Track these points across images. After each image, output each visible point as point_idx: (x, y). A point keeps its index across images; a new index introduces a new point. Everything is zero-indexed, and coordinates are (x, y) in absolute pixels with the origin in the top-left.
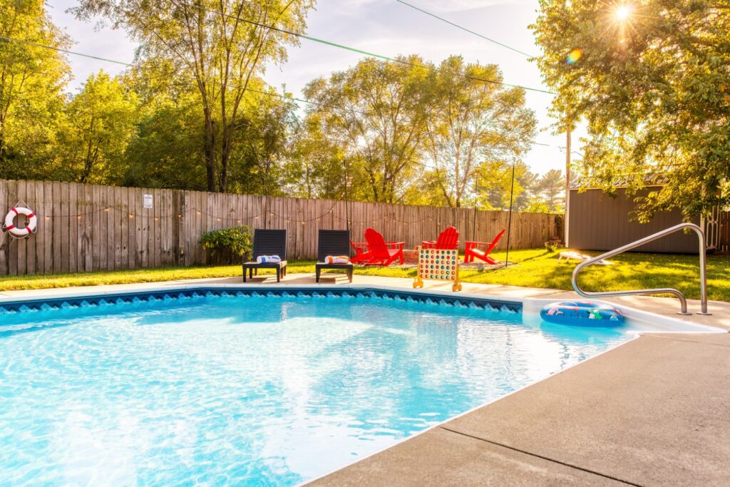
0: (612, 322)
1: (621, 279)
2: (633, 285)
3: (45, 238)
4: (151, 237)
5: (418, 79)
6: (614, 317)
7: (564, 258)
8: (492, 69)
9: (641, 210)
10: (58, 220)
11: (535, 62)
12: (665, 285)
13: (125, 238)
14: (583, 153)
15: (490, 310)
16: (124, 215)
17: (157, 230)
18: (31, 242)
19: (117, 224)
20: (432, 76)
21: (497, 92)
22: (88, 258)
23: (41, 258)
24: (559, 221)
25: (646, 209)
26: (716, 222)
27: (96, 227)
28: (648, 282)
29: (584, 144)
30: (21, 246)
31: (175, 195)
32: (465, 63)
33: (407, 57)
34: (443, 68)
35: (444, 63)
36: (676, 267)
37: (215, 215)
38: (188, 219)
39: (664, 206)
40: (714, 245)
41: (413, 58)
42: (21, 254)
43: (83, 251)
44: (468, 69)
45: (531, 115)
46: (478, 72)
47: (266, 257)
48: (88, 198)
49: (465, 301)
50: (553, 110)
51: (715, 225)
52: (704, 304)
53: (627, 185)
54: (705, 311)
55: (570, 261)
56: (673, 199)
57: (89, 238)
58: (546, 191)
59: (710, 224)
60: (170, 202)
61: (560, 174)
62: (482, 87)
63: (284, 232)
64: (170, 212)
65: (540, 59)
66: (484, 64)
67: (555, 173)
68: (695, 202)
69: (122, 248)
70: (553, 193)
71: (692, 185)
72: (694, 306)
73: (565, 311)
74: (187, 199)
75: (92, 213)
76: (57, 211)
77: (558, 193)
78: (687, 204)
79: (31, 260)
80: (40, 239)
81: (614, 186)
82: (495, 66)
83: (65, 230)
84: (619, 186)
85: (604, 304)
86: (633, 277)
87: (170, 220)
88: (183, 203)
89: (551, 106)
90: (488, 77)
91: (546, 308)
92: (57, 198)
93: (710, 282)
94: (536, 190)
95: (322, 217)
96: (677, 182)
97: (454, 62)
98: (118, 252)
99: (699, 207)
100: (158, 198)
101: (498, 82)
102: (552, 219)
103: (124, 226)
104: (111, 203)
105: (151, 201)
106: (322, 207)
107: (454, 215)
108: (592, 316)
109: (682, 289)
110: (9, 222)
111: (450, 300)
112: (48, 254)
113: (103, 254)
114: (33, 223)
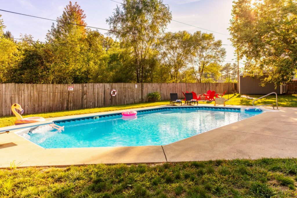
0: (260, 111)
1: (259, 103)
2: (262, 104)
3: (117, 97)
4: (137, 95)
5: (187, 39)
6: (260, 110)
7: (242, 97)
8: (211, 35)
9: (263, 83)
10: (120, 92)
11: (229, 40)
12: (270, 104)
13: (132, 96)
14: (244, 65)
15: (233, 110)
16: (132, 90)
17: (138, 93)
18: (115, 98)
19: (131, 92)
20: (191, 38)
21: (212, 42)
22: (125, 101)
23: (117, 102)
24: (236, 85)
25: (264, 82)
26: (286, 85)
27: (127, 93)
28: (265, 103)
29: (245, 63)
30: (113, 99)
31: (141, 84)
32: (202, 33)
33: (182, 31)
34: (194, 35)
35: (195, 33)
36: (273, 99)
37: (150, 89)
38: (144, 90)
39: (269, 82)
40: (285, 91)
41: (184, 32)
42: (113, 101)
43: (124, 100)
44: (202, 34)
45: (224, 50)
46: (206, 36)
47: (178, 100)
48: (125, 87)
49: (227, 108)
50: (235, 53)
51: (285, 86)
52: (277, 107)
53: (257, 74)
54: (277, 108)
55: (244, 98)
56: (272, 79)
57: (125, 96)
58: (225, 71)
59: (284, 86)
60: (140, 86)
61: (230, 65)
62: (208, 41)
63: (177, 94)
64: (140, 89)
65: (231, 39)
66: (209, 33)
67: (228, 64)
68: (278, 80)
69: (132, 98)
70: (228, 72)
71: (277, 76)
72: (276, 108)
73: (250, 109)
74: (144, 85)
75: (126, 90)
76: (120, 90)
77: (230, 71)
78: (275, 82)
79: (115, 102)
80: (116, 97)
81: (253, 75)
82: (212, 34)
83: (121, 94)
84: (255, 75)
85: (257, 108)
86: (262, 102)
87: (141, 91)
88: (143, 86)
89: (235, 52)
90: (210, 37)
91: (246, 109)
92: (120, 87)
93: (279, 103)
94: (221, 71)
95: (173, 88)
96: (273, 75)
97: (198, 33)
98: (131, 100)
99: (279, 82)
100: (138, 85)
101: (213, 39)
102: (234, 84)
103: (132, 93)
104: (129, 87)
105: (137, 86)
106: (173, 85)
107: (206, 85)
108: (256, 110)
109: (274, 105)
110: (112, 93)
111: (224, 108)
112: (118, 101)
113: (128, 100)
114: (116, 93)
